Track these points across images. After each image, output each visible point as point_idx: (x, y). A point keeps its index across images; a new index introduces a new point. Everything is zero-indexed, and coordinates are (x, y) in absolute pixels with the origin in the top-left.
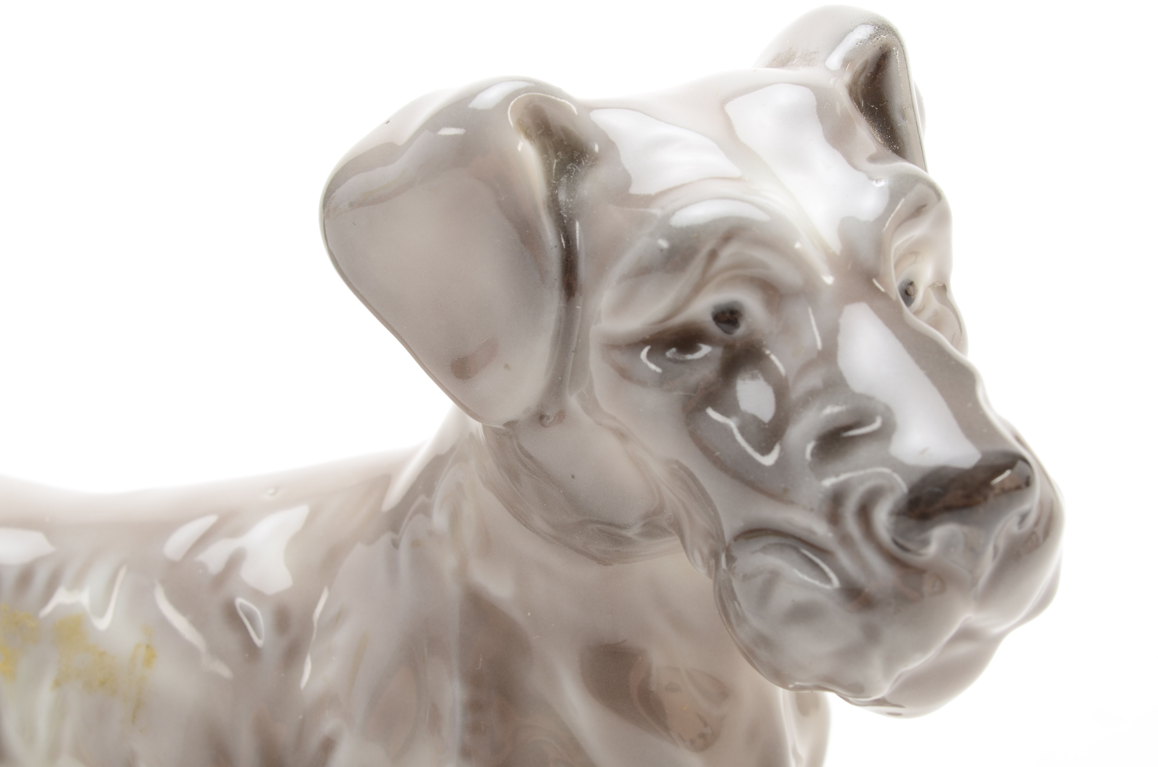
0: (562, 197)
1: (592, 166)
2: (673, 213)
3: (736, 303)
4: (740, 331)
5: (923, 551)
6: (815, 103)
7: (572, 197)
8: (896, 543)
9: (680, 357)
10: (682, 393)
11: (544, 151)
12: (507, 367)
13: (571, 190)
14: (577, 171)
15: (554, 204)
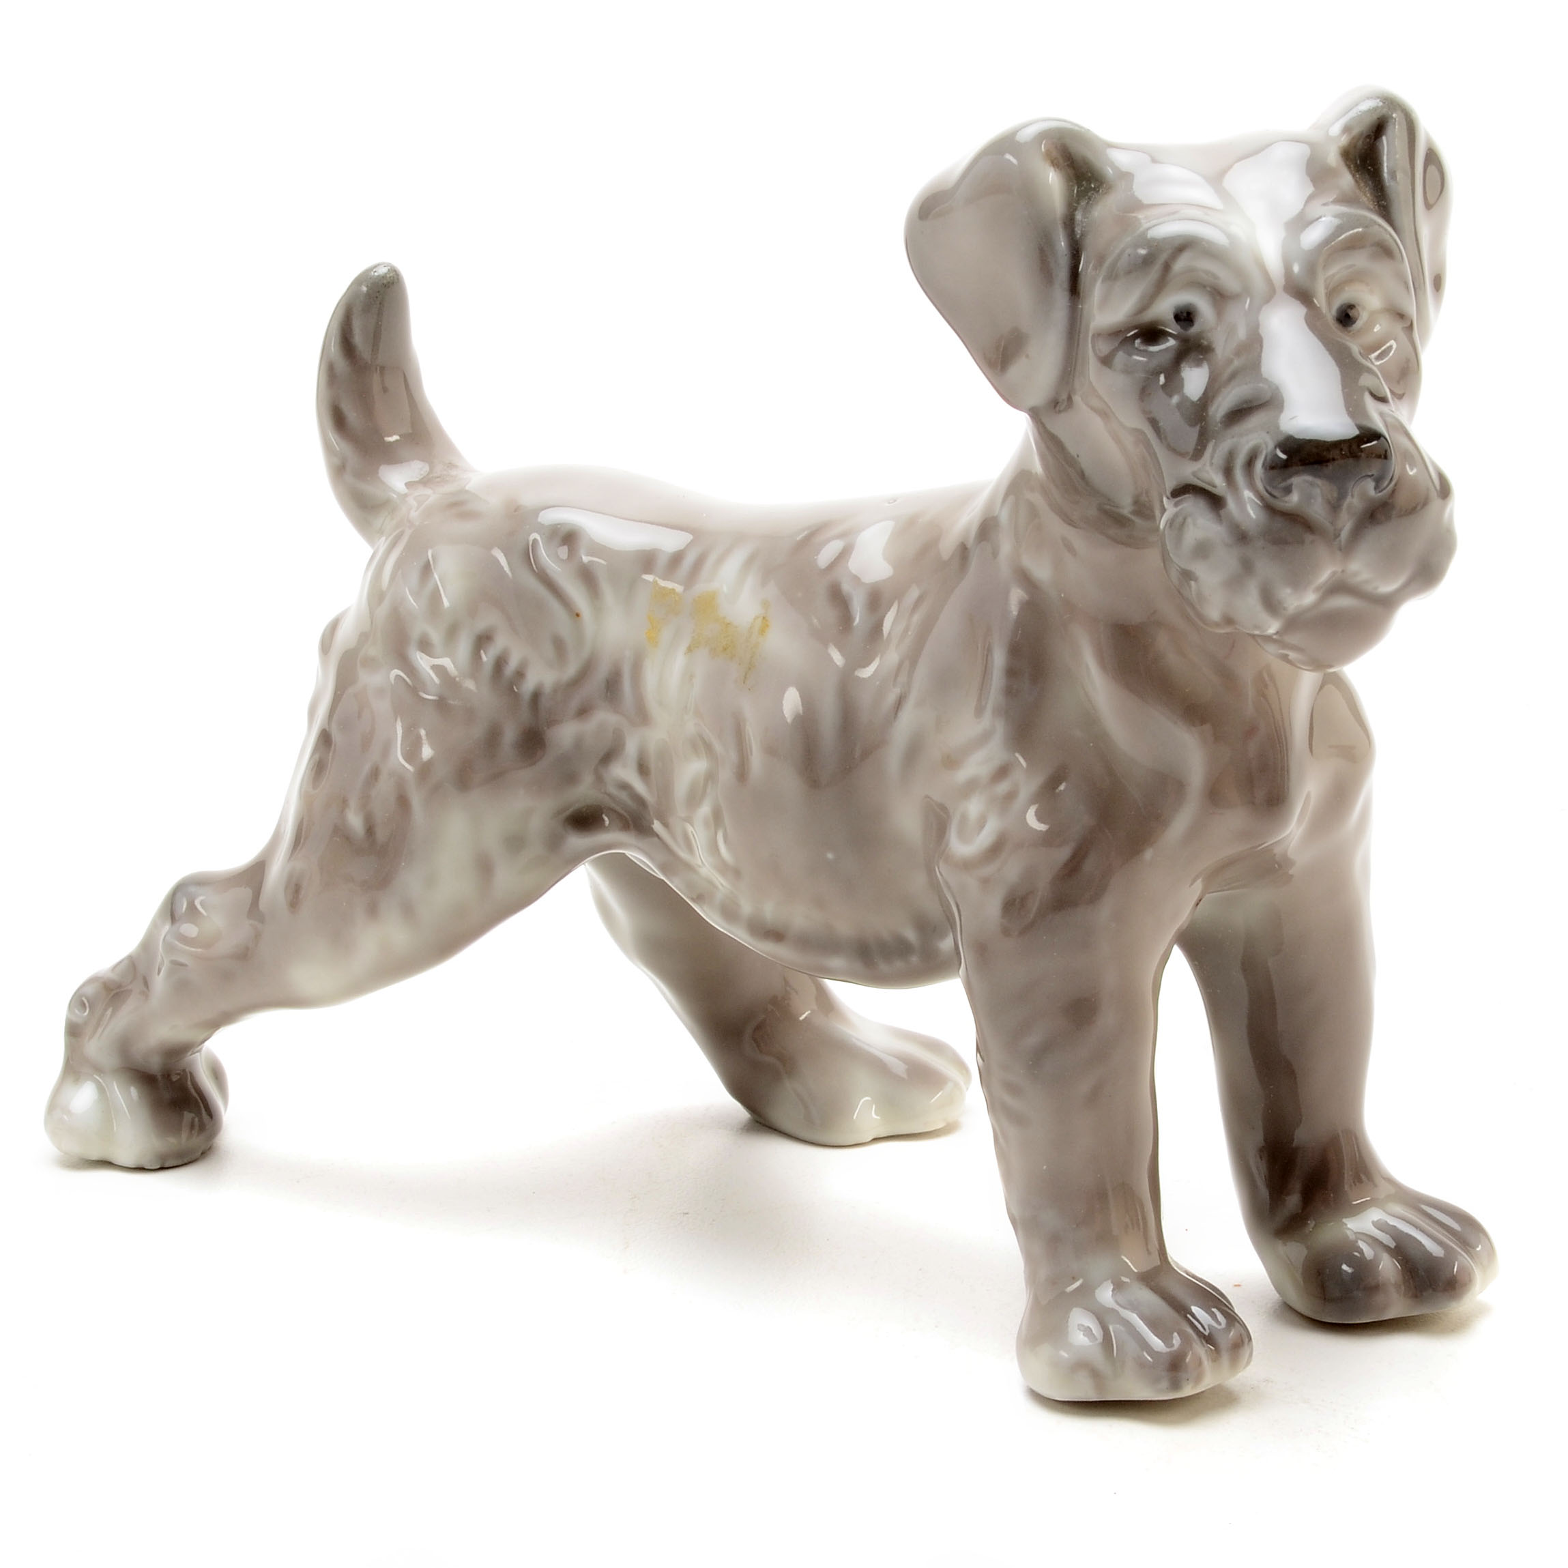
0: (1079, 216)
1: (1106, 193)
2: (1149, 228)
3: (1190, 305)
4: (1193, 330)
5: (1286, 499)
6: (1309, 155)
7: (1087, 218)
8: (1267, 491)
9: (1143, 348)
10: (1143, 376)
11: (1068, 179)
12: (1027, 356)
13: (1086, 211)
14: (1095, 198)
15: (1069, 223)
